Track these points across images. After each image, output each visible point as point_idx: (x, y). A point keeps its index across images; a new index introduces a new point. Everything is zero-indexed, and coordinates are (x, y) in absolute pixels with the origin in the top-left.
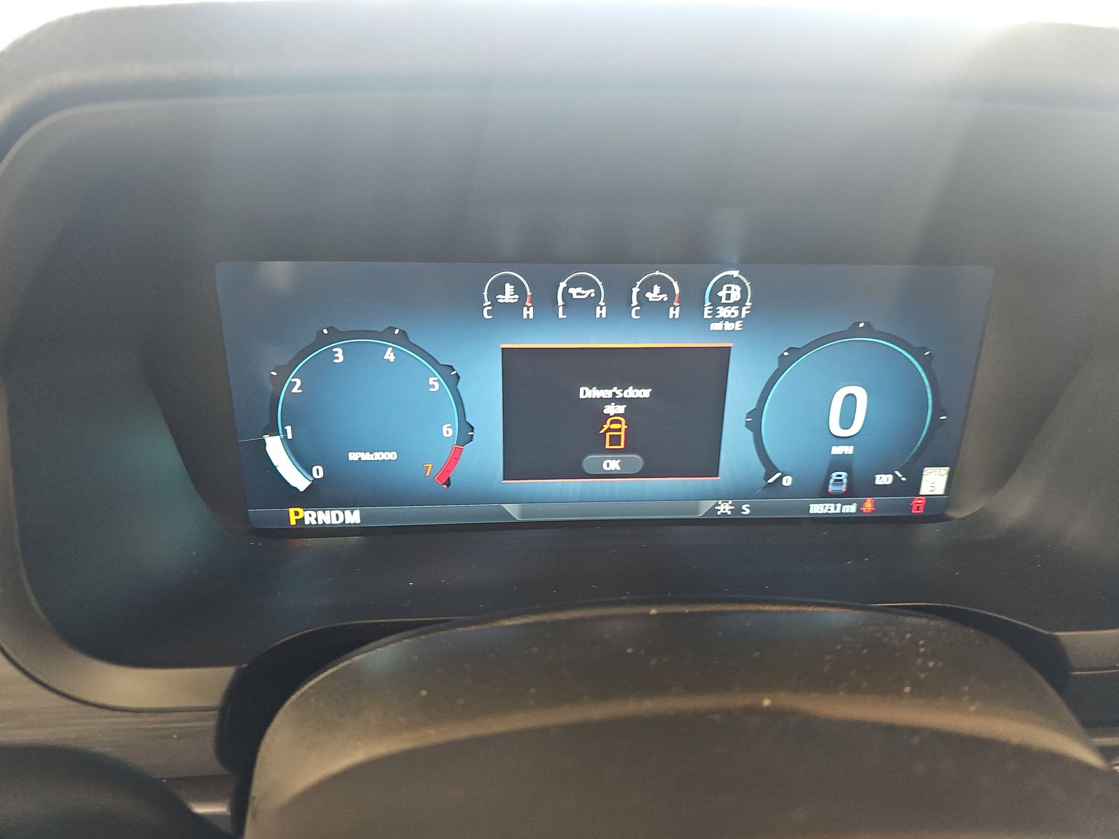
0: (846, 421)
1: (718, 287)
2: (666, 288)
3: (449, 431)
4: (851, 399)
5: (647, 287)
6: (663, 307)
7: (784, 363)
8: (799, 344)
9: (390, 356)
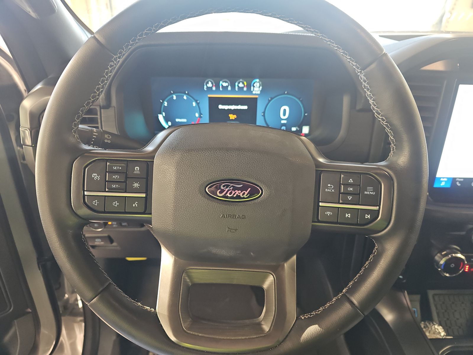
0: (284, 114)
1: (254, 83)
2: (243, 83)
3: (197, 115)
4: (285, 110)
5: (239, 83)
6: (243, 88)
7: (269, 101)
8: (273, 96)
9: (185, 97)
